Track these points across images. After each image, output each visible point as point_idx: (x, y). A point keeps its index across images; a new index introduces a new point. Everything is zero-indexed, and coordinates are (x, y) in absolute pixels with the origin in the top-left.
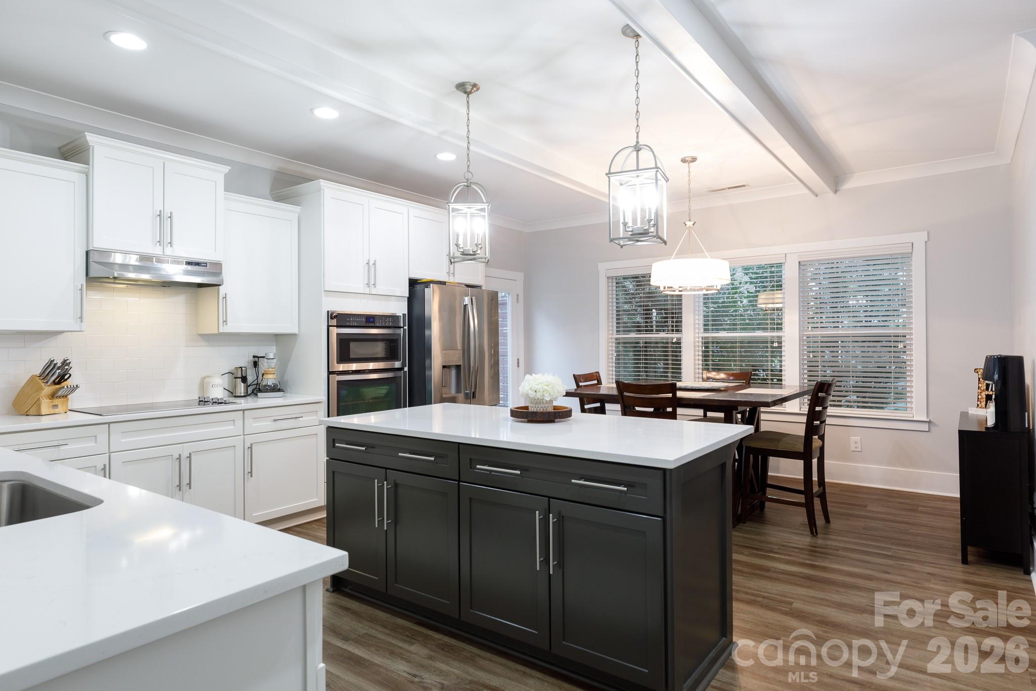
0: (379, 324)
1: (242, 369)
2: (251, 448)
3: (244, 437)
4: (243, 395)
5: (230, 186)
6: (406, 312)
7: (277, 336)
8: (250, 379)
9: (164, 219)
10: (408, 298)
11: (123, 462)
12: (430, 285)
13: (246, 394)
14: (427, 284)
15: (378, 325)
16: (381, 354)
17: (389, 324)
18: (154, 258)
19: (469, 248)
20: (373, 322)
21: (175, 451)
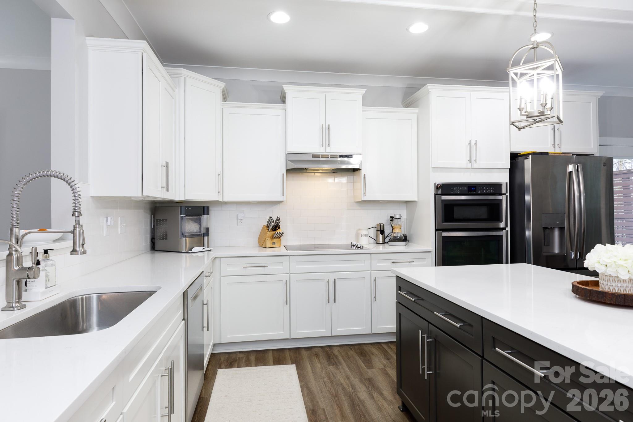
0: (481, 192)
1: (380, 225)
2: (375, 280)
3: (371, 272)
4: (381, 242)
5: (366, 102)
6: (508, 181)
7: (406, 202)
8: (387, 231)
9: (325, 130)
10: (509, 169)
11: (297, 280)
12: (529, 157)
13: (383, 242)
14: (526, 156)
15: (479, 192)
16: (485, 216)
17: (490, 191)
18: (321, 155)
19: (535, 110)
20: (475, 190)
21: (327, 276)
